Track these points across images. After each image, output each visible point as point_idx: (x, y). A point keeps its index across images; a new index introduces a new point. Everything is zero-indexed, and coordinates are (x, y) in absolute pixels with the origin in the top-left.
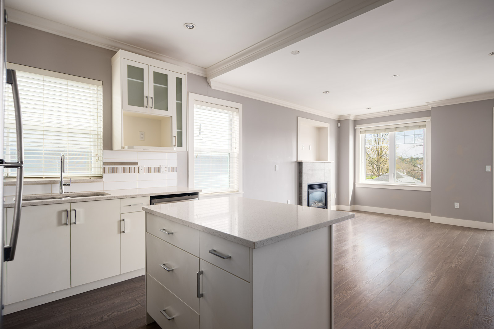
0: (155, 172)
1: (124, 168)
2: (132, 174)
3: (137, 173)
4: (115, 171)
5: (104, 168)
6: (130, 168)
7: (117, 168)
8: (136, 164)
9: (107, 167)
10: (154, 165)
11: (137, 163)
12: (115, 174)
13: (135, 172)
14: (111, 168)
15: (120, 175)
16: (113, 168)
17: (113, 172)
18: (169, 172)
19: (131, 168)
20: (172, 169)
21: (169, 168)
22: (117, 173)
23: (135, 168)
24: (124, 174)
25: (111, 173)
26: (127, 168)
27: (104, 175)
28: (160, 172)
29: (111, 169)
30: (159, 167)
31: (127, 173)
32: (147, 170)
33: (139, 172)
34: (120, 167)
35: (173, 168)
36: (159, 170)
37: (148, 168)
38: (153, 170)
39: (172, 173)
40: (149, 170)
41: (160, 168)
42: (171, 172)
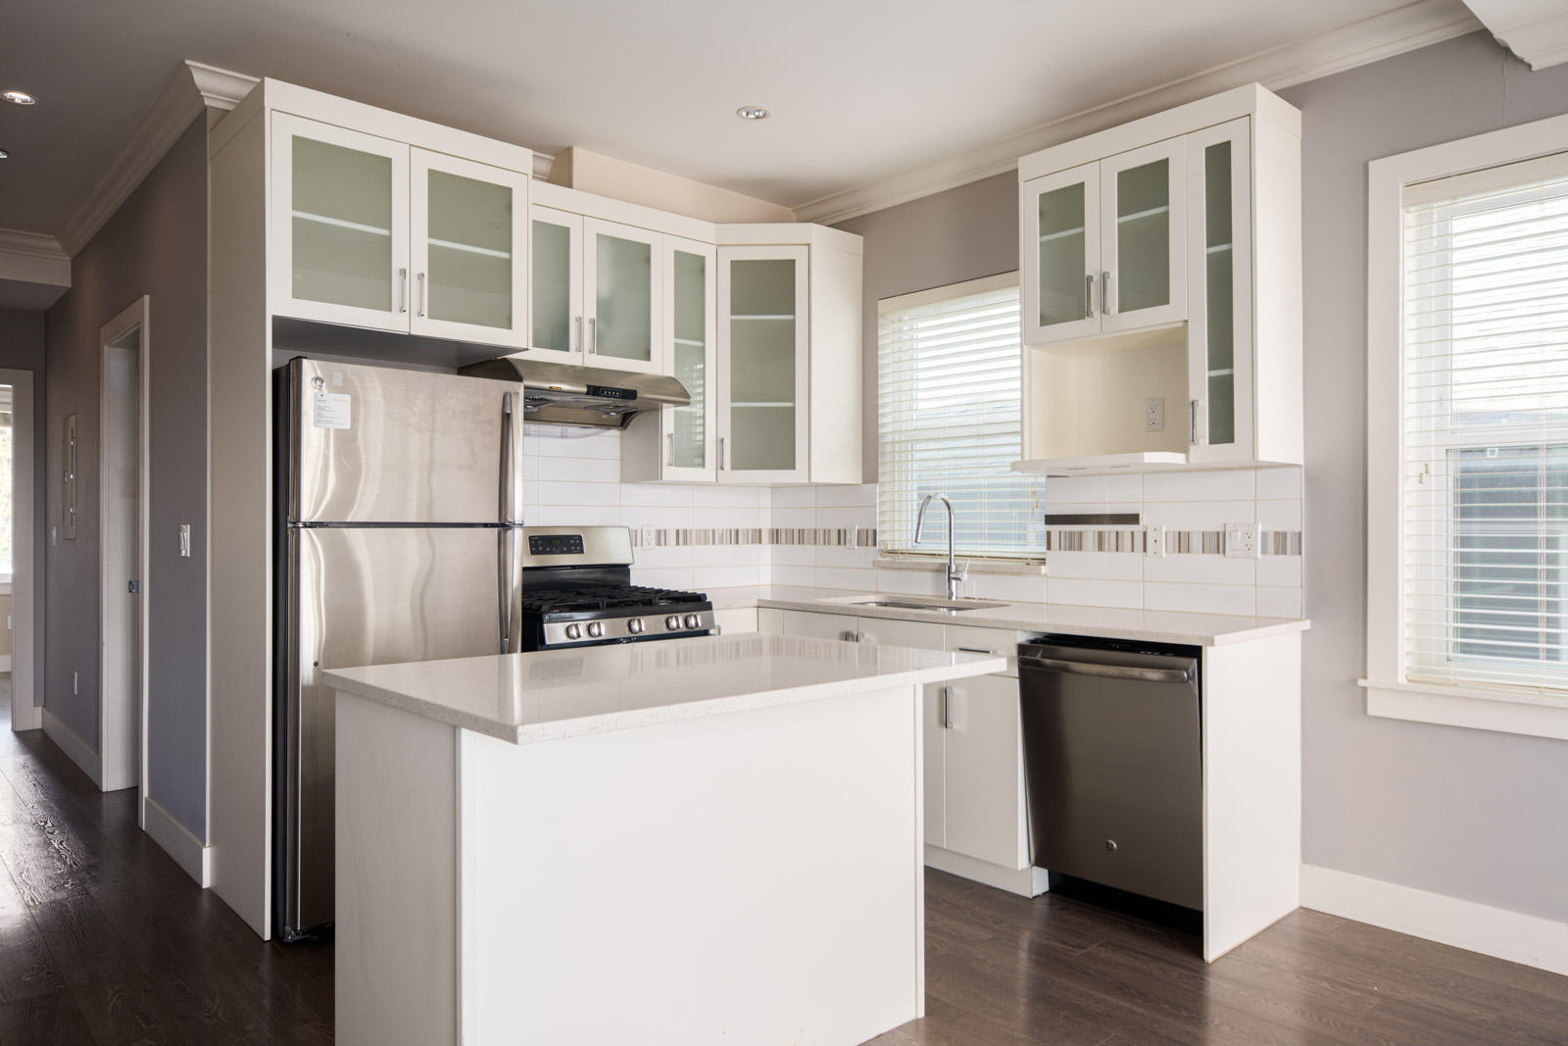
0: (1203, 552)
1: (1100, 534)
2: (1125, 555)
3: (1138, 555)
4: (1075, 544)
5: (1049, 533)
6: (1117, 533)
7: (1081, 533)
8: (1133, 519)
9: (1055, 529)
10: (1199, 523)
11: (1138, 515)
12: (1075, 554)
13: (1133, 550)
14: (1065, 532)
15: (1088, 557)
16: (1071, 534)
17: (1071, 548)
18: (1264, 551)
19: (1123, 533)
20: (1281, 543)
21: (1264, 535)
22: (1080, 549)
23: (1132, 533)
24: (1101, 553)
25: (1065, 549)
26: (1109, 532)
27: (1050, 556)
28: (1224, 552)
29: (1065, 538)
30: (1221, 530)
31: (1109, 550)
32: (1173, 540)
33: (1145, 550)
34: (1090, 531)
35: (1285, 535)
36: (1217, 543)
37: (1179, 533)
38: (1196, 543)
39: (1281, 557)
40: (1182, 543)
41: (1224, 533)
42: (1276, 552)
